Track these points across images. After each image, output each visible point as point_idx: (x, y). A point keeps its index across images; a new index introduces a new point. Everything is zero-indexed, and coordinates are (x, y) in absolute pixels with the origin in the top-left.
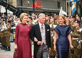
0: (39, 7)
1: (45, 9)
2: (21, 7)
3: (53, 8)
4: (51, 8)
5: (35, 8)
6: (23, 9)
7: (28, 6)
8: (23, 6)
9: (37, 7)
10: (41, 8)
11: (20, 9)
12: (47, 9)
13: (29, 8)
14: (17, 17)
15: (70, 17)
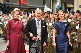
0: (25, 3)
1: (31, 5)
2: (7, 3)
3: (38, 5)
4: (37, 5)
5: (21, 5)
6: (9, 6)
7: (15, 3)
8: (10, 2)
9: (23, 4)
10: (27, 4)
11: (7, 6)
12: (33, 6)
13: (16, 4)
14: (3, 13)
15: (55, 14)
